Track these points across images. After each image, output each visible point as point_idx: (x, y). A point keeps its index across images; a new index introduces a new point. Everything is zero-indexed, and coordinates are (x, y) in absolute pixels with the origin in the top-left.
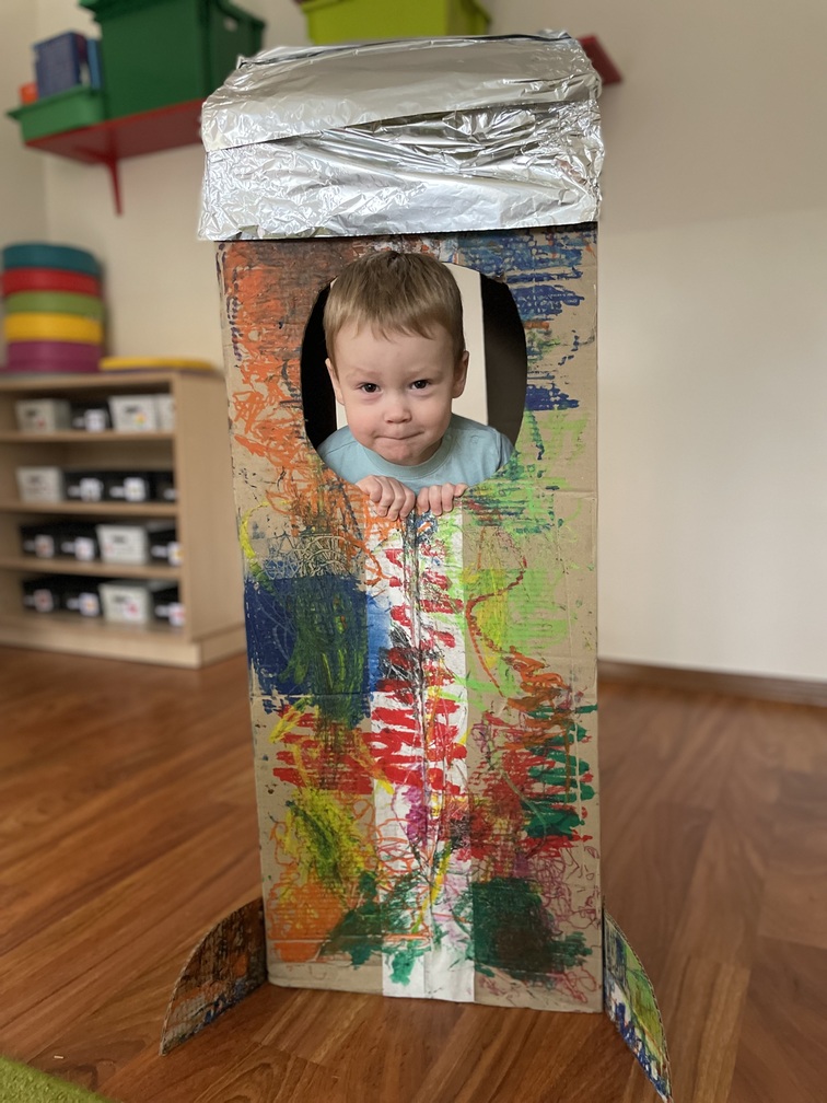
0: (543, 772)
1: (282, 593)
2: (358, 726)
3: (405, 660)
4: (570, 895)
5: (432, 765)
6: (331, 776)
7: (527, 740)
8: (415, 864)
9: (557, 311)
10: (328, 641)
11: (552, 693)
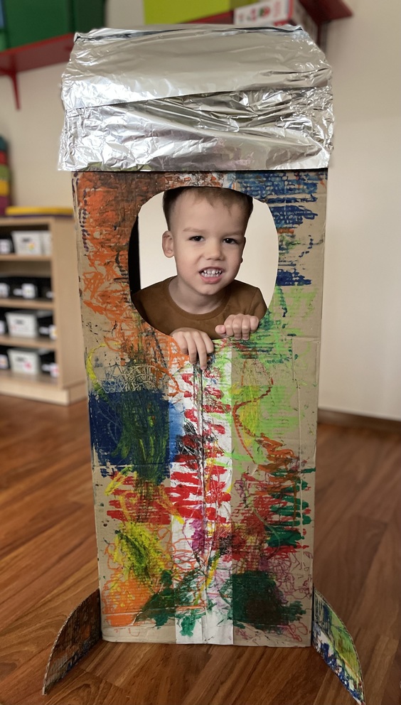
0: (280, 508)
1: (113, 402)
2: (162, 483)
3: (193, 442)
4: (293, 580)
5: (208, 505)
6: (144, 514)
7: (270, 489)
9: (300, 223)
10: (143, 431)
11: (286, 461)
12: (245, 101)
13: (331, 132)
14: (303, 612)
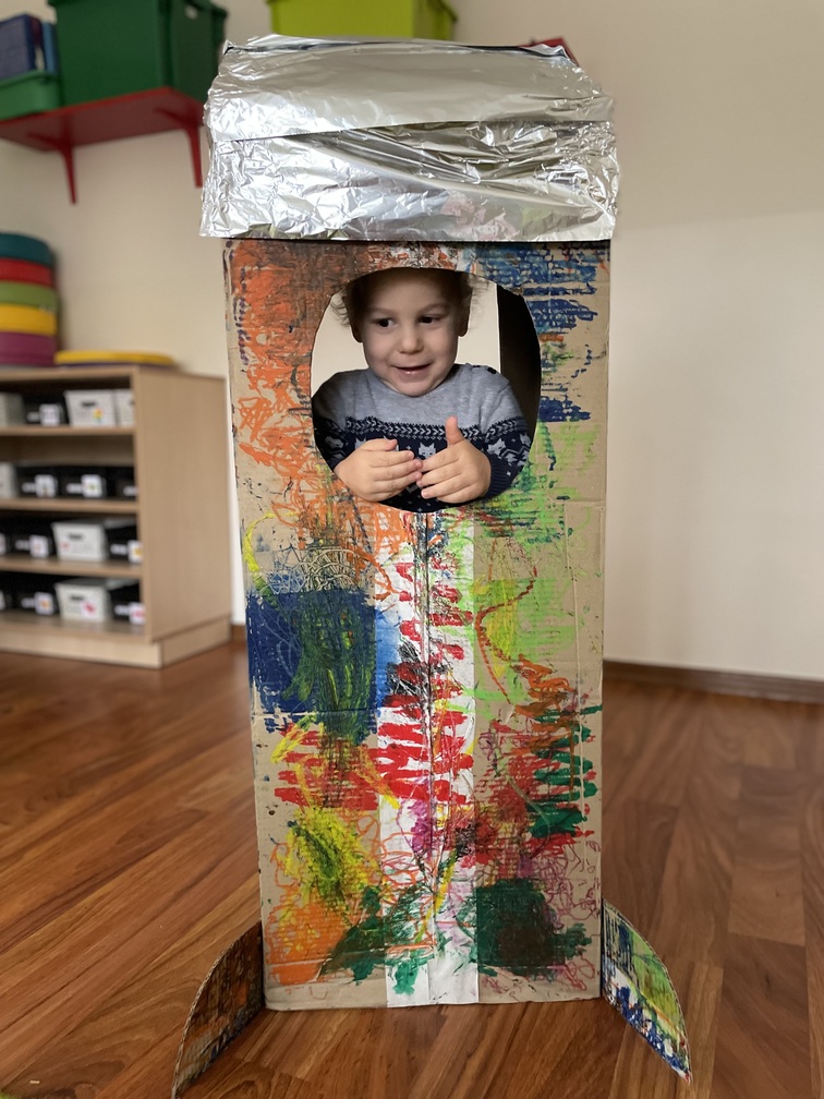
0: (549, 774)
1: (286, 609)
2: (364, 742)
3: (414, 674)
4: (572, 889)
5: (438, 777)
6: (336, 793)
7: (533, 744)
8: (420, 875)
9: (571, 325)
10: (334, 657)
11: (559, 697)
12: (489, 139)
13: (615, 188)
14: (586, 942)
